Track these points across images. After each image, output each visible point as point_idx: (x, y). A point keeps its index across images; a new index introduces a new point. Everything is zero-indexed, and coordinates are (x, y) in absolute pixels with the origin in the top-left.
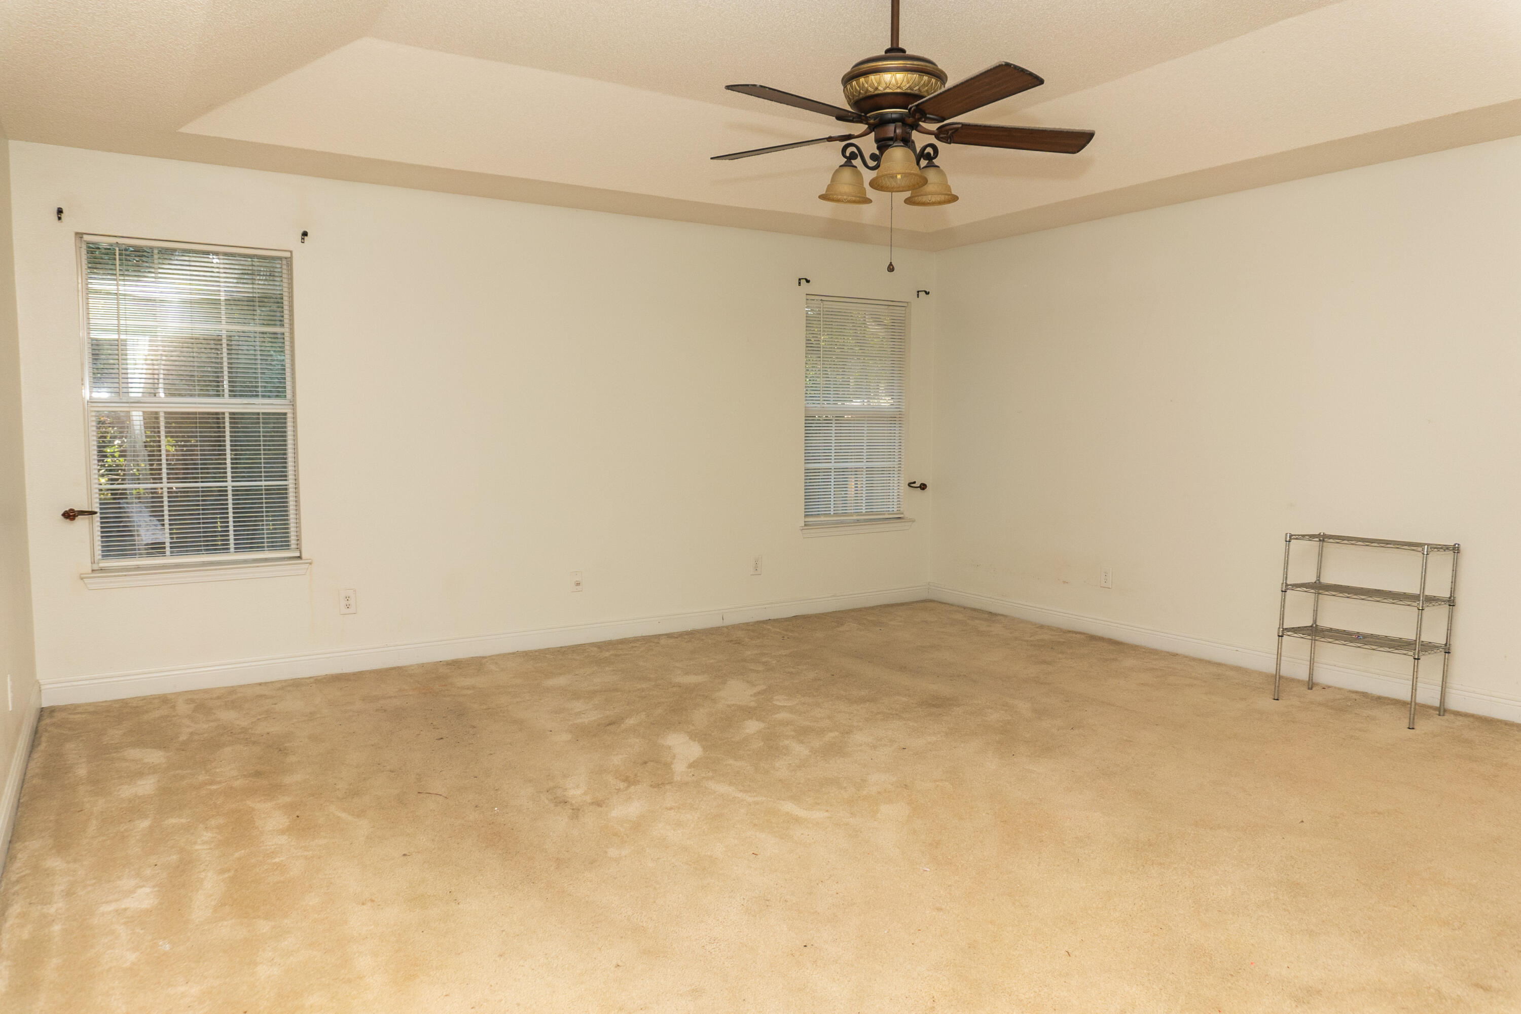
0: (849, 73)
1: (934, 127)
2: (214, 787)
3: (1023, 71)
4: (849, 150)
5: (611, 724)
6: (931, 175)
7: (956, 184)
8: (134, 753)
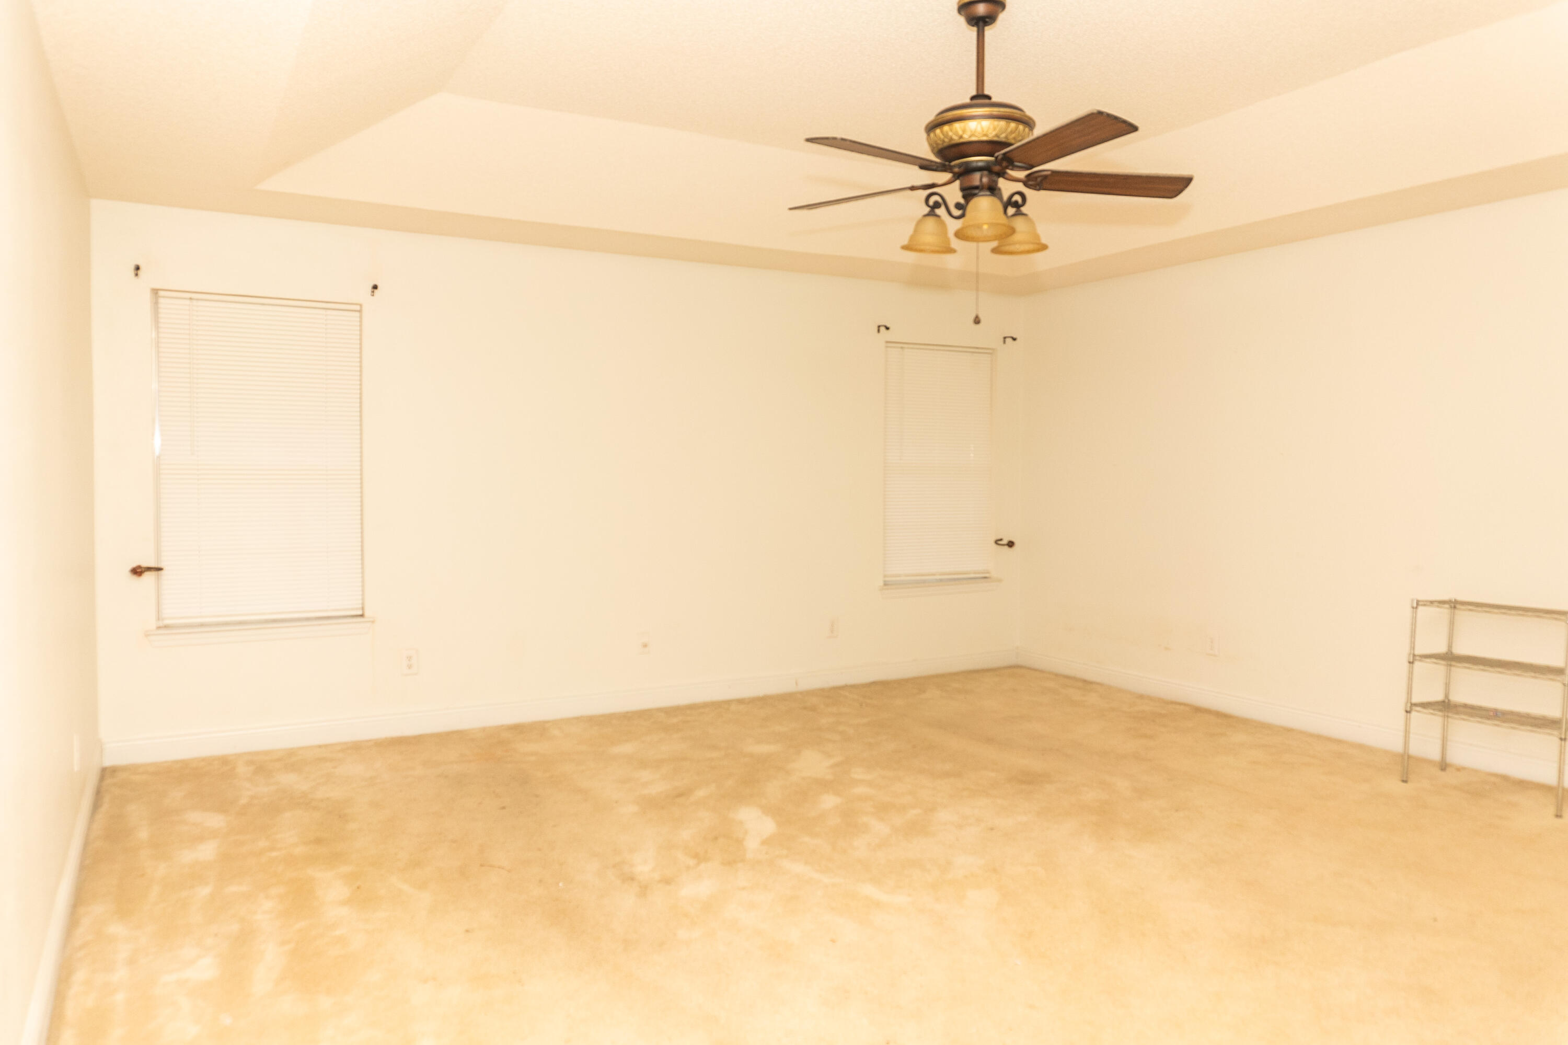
0: (932, 122)
1: (1022, 174)
2: (274, 854)
3: (1116, 118)
4: (933, 199)
5: (680, 795)
6: (1019, 223)
7: (1045, 232)
8: (195, 816)
